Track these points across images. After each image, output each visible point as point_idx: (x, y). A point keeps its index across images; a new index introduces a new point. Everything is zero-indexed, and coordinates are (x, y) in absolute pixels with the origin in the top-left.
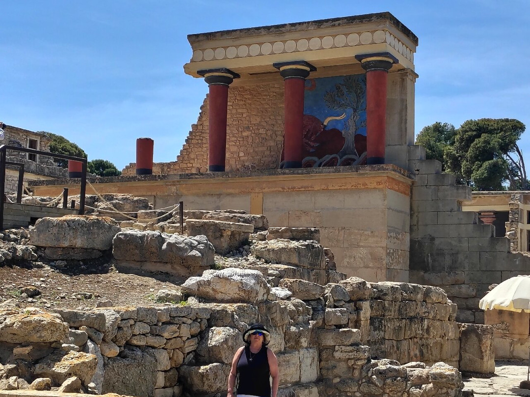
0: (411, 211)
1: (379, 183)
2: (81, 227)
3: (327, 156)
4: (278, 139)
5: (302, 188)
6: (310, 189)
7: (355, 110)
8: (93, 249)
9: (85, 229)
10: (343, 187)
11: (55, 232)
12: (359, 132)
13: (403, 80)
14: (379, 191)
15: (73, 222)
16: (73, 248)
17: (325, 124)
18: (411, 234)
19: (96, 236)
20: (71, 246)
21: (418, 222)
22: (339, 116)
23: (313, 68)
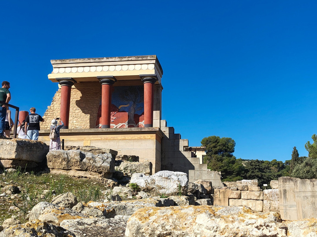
0: (161, 151)
1: (152, 136)
2: (26, 146)
3: (120, 124)
4: (94, 115)
5: (111, 138)
6: (116, 139)
7: (134, 103)
8: (32, 161)
9: (29, 148)
10: (133, 138)
11: (8, 149)
12: (136, 113)
13: (158, 90)
14: (152, 140)
15: (21, 143)
16: (20, 160)
17: (119, 108)
18: (161, 162)
19: (35, 153)
20: (20, 158)
21: (165, 156)
22: (126, 105)
23: (116, 80)
